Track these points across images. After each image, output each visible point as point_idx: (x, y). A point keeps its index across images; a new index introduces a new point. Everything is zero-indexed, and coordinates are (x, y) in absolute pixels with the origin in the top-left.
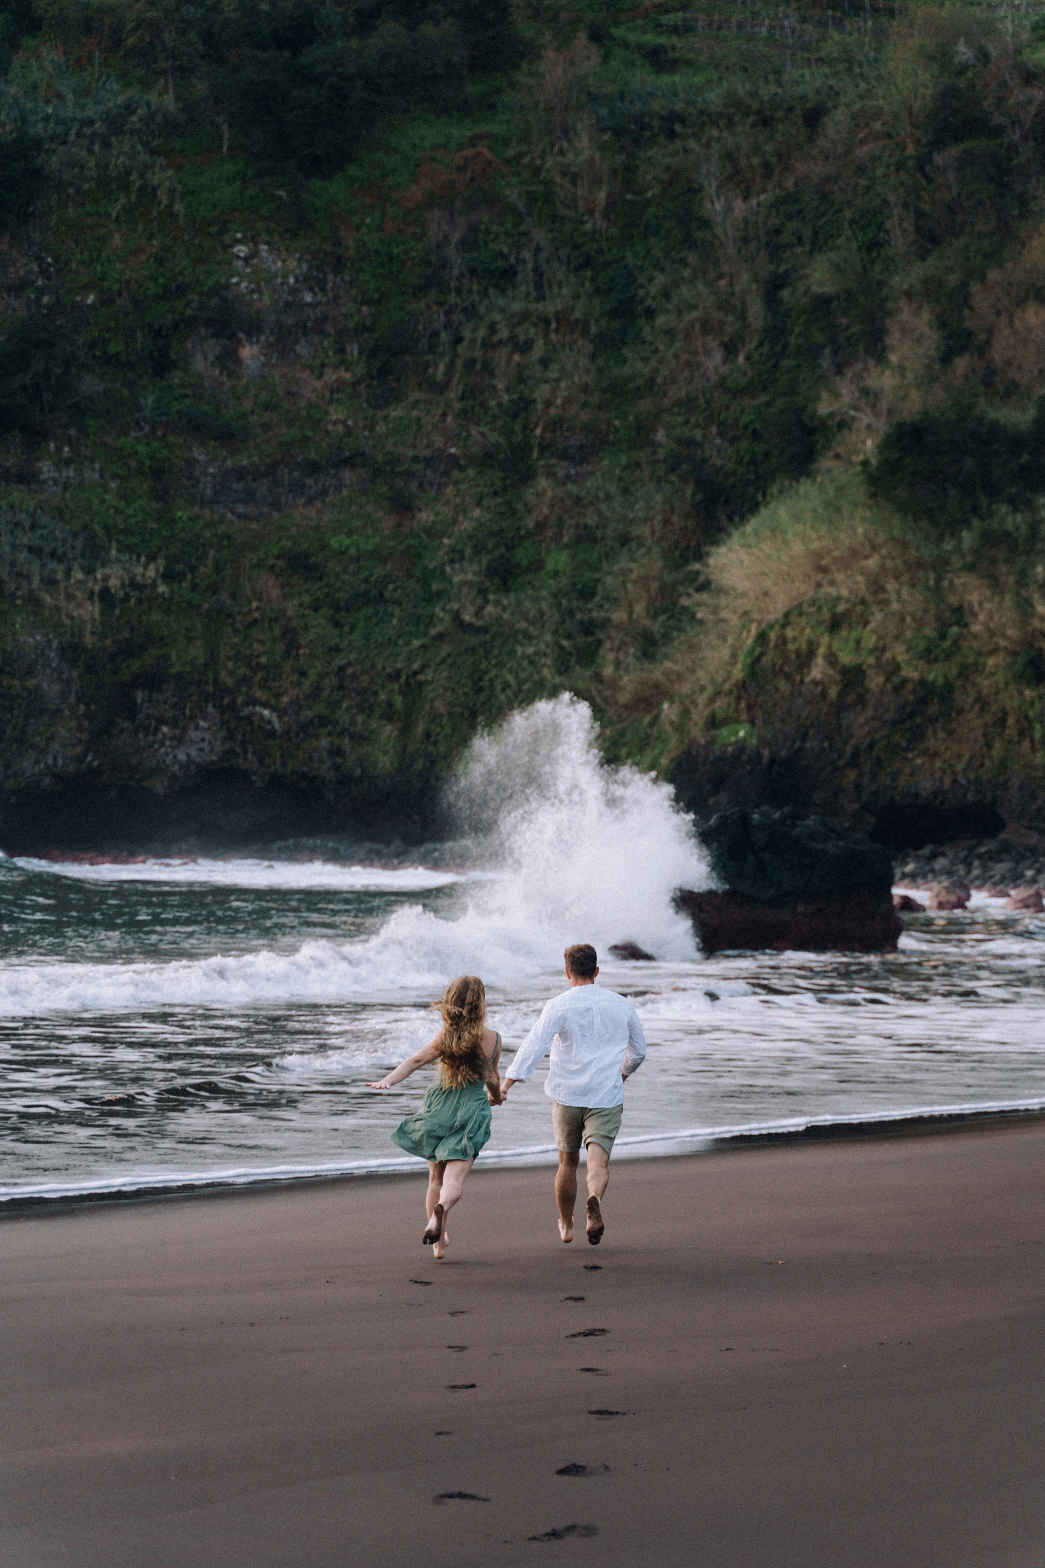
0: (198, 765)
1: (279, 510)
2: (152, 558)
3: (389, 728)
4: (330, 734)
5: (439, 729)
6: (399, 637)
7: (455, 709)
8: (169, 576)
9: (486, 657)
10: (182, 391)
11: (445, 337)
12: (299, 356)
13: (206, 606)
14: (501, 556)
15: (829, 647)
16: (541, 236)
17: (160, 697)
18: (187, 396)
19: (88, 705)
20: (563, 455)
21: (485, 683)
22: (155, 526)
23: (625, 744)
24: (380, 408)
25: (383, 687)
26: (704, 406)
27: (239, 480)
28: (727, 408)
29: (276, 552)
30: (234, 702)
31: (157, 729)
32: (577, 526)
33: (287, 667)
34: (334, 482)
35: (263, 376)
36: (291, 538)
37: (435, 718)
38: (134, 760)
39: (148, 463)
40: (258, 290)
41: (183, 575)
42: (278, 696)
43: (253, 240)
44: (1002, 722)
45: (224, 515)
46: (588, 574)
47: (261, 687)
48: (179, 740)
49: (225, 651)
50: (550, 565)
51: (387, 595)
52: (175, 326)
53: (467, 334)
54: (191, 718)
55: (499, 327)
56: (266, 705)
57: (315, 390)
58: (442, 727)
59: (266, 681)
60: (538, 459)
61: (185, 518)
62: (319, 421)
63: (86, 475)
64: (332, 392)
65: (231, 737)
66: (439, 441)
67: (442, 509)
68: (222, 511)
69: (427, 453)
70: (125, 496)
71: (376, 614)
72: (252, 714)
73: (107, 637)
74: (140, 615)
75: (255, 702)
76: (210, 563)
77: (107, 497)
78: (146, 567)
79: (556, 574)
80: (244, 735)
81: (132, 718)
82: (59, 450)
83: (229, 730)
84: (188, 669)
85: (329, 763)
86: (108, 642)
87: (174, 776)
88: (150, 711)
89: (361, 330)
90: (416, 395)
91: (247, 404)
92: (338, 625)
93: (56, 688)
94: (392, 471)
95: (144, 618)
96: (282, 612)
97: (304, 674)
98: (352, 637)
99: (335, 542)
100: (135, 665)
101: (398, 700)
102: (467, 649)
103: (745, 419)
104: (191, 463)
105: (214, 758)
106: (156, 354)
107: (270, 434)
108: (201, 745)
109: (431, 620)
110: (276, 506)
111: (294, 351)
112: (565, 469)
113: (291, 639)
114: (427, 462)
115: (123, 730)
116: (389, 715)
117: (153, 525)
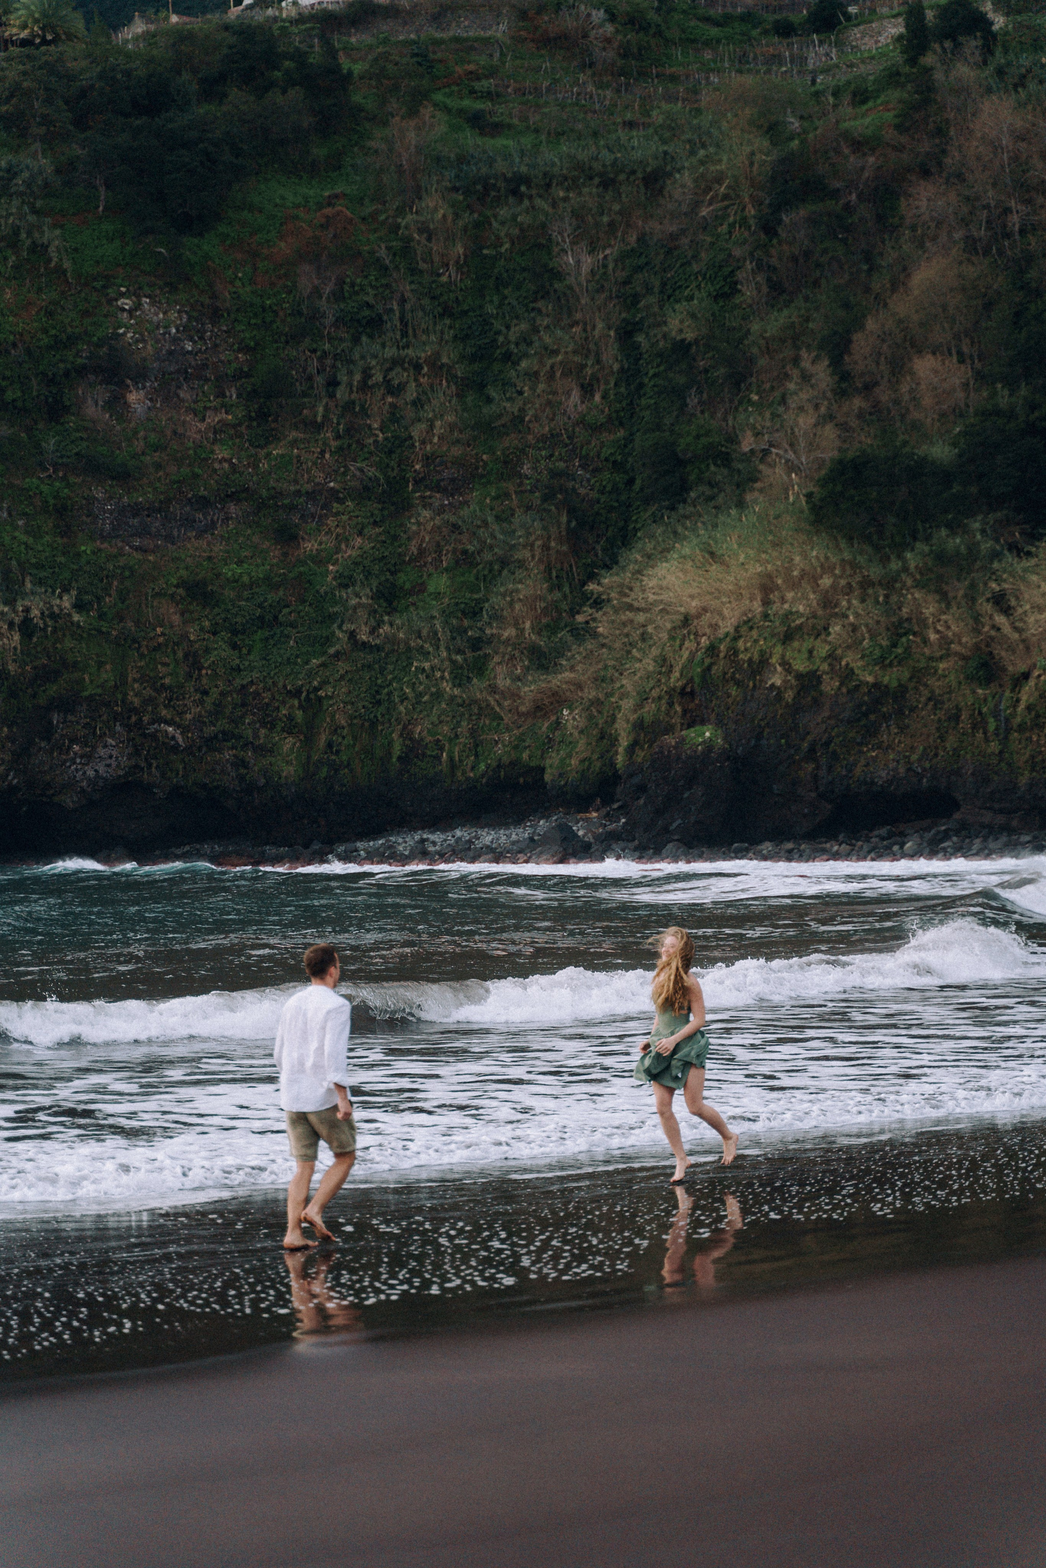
0: (105, 779)
1: (173, 544)
2: (66, 590)
3: (291, 740)
4: (233, 748)
5: (340, 740)
6: (297, 656)
7: (355, 721)
8: (79, 606)
9: (381, 673)
10: (78, 435)
11: (320, 380)
12: (182, 400)
13: (114, 633)
14: (387, 580)
15: (783, 656)
16: (407, 288)
17: (74, 719)
18: (82, 439)
19: (10, 727)
20: (438, 488)
21: (383, 696)
22: (63, 560)
23: (526, 748)
24: (262, 448)
25: (284, 703)
26: (567, 441)
27: (135, 516)
28: (589, 443)
29: (175, 582)
30: (140, 720)
31: (69, 748)
32: (455, 551)
33: (190, 687)
34: (222, 516)
35: (149, 419)
36: (187, 568)
37: (336, 729)
38: (48, 778)
39: (52, 501)
40: (143, 341)
41: (90, 603)
42: (181, 714)
43: (137, 295)
44: (955, 718)
45: (122, 548)
46: (468, 595)
47: (166, 707)
48: (88, 757)
49: (132, 675)
50: (431, 588)
51: (281, 618)
52: (67, 374)
53: (343, 378)
54: (100, 736)
55: (373, 372)
56: (169, 723)
57: (200, 431)
58: (344, 738)
59: (170, 700)
60: (414, 491)
61: (88, 552)
62: (206, 459)
64: (215, 433)
65: (137, 752)
66: (320, 477)
67: (324, 539)
68: (120, 544)
69: (309, 487)
70: (33, 533)
71: (272, 637)
72: (157, 731)
73: (27, 664)
74: (54, 644)
75: (160, 720)
76: (113, 592)
77: (17, 534)
78: (61, 598)
79: (438, 595)
80: (148, 751)
81: (48, 738)
83: (135, 746)
84: (99, 691)
85: (233, 774)
86: (28, 668)
87: (83, 791)
88: (64, 732)
89: (240, 375)
90: (294, 434)
91: (138, 445)
92: (235, 646)
94: (276, 505)
95: (58, 645)
96: (185, 636)
97: (206, 693)
98: (251, 657)
99: (230, 570)
100: (53, 689)
101: (299, 714)
102: (363, 666)
103: (606, 452)
104: (90, 500)
105: (121, 773)
106: (50, 400)
107: (161, 473)
108: (108, 762)
109: (328, 640)
110: (170, 538)
111: (178, 396)
112: (438, 500)
113: (193, 661)
114: (311, 496)
115: (40, 748)
116: (290, 728)
117: (61, 559)
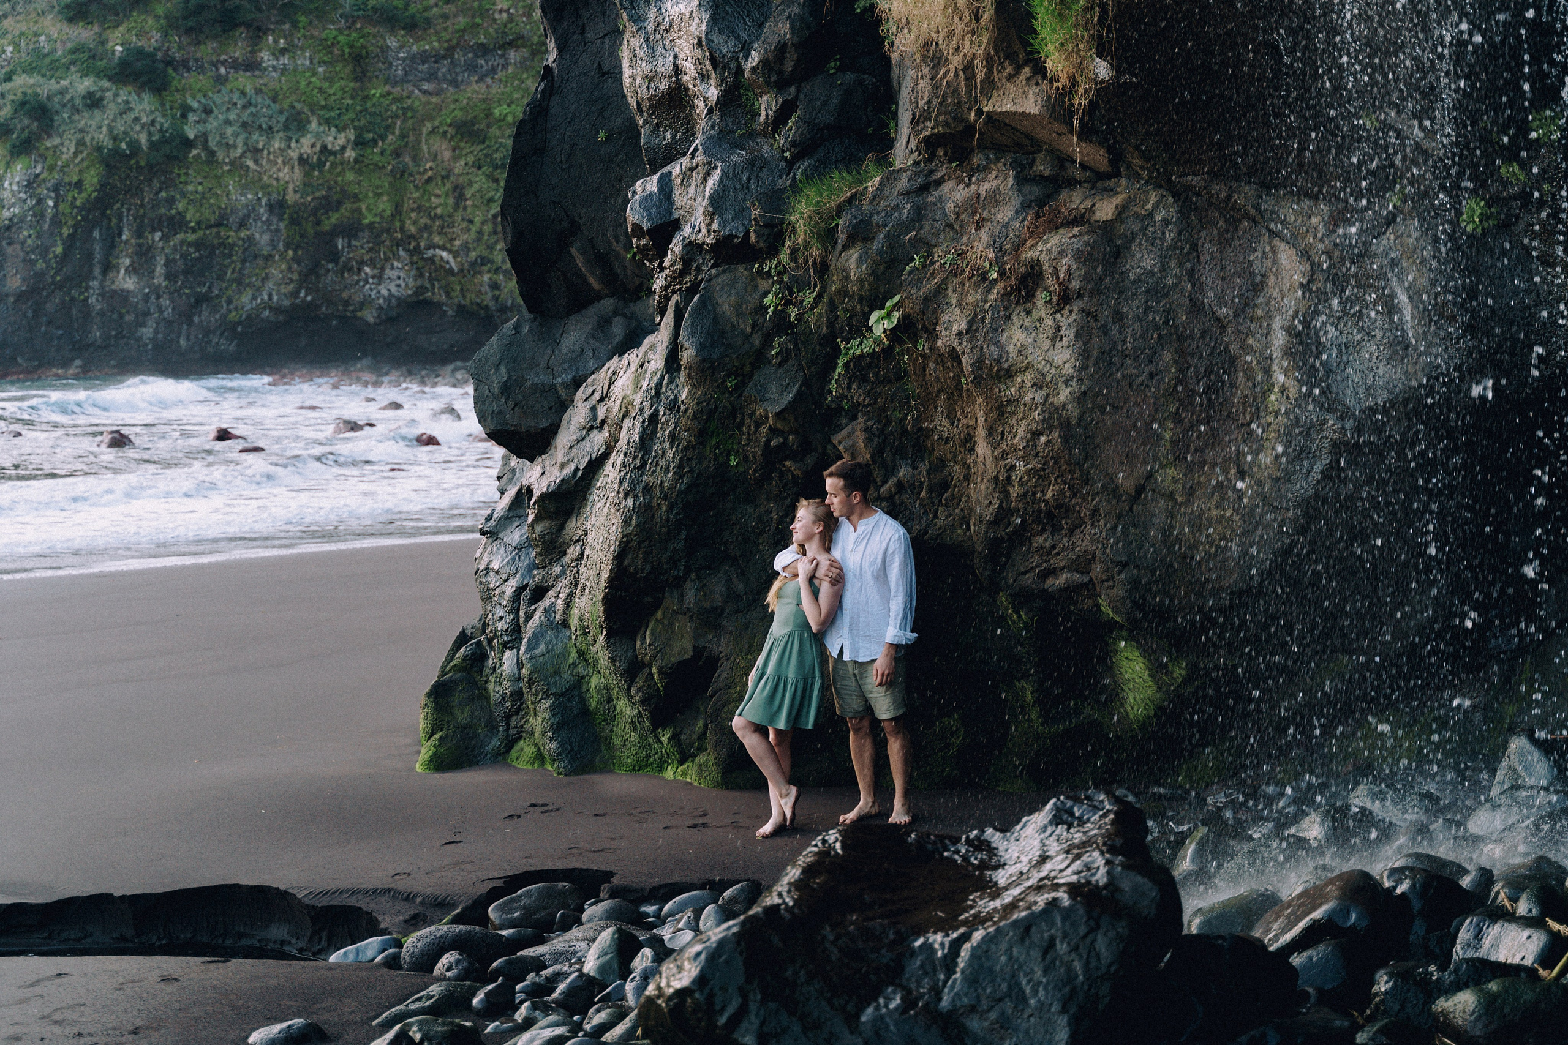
0: (398, 299)
1: (457, 87)
2: (343, 128)
4: (489, 271)
8: (358, 143)
13: (390, 166)
17: (358, 244)
19: (295, 250)
22: (350, 102)
27: (423, 63)
29: (449, 121)
30: (418, 246)
31: (359, 270)
33: (458, 216)
34: (502, 61)
36: (462, 109)
38: (345, 295)
39: (347, 50)
41: (373, 142)
42: (452, 240)
45: (413, 92)
47: (439, 234)
48: (380, 278)
49: (408, 204)
54: (386, 260)
56: (443, 248)
59: (443, 227)
61: (377, 95)
62: (488, 10)
63: (299, 62)
65: (421, 275)
68: (411, 88)
70: (330, 79)
72: (434, 256)
73: (307, 195)
74: (335, 177)
75: (435, 246)
76: (397, 132)
77: (314, 79)
78: (336, 136)
80: (430, 273)
81: (336, 262)
82: (276, 42)
83: (418, 268)
84: (377, 219)
85: (490, 294)
86: (309, 198)
87: (381, 308)
88: (351, 255)
93: (266, 237)
95: (339, 179)
96: (452, 171)
99: (498, 110)
100: (335, 218)
104: (384, 49)
105: (410, 292)
107: (448, 22)
108: (398, 282)
110: (454, 83)
113: (459, 193)
115: (328, 270)
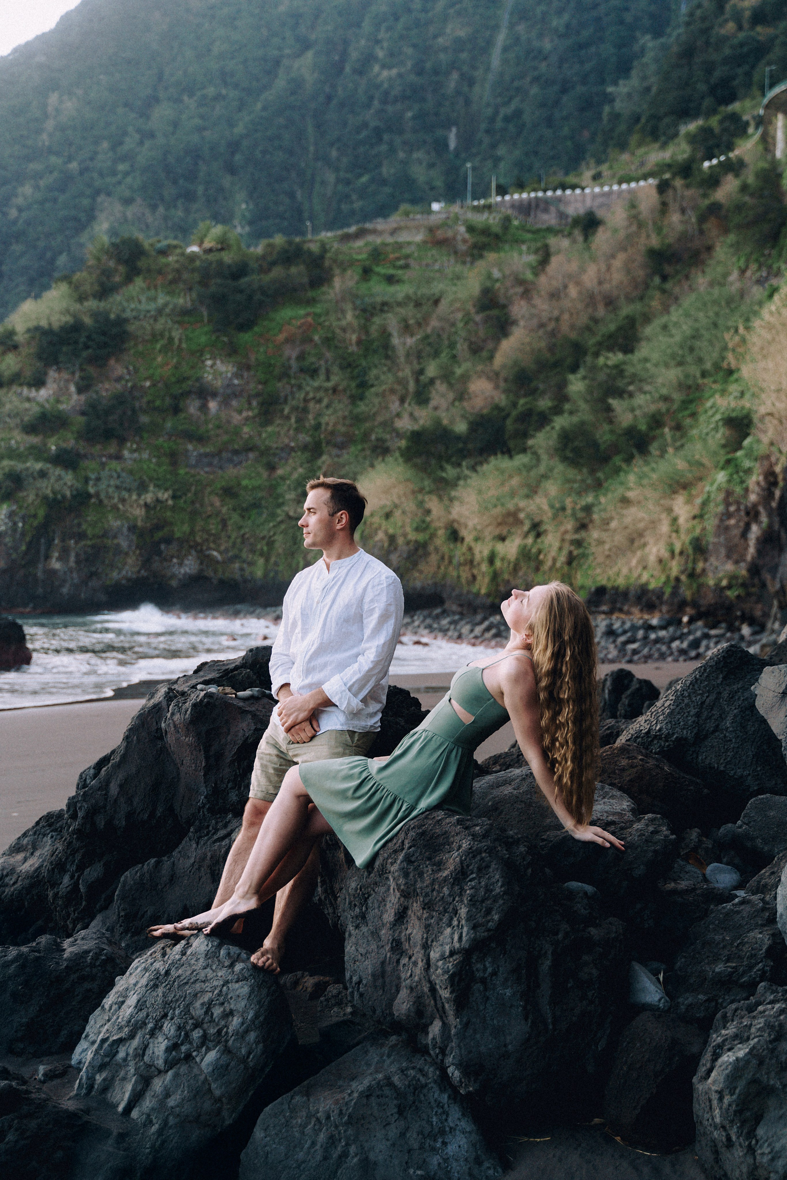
0: (190, 575)
1: (222, 470)
2: (166, 490)
3: (261, 560)
4: (239, 562)
6: (265, 522)
8: (174, 497)
10: (184, 421)
12: (233, 406)
13: (190, 509)
16: (329, 355)
17: (171, 547)
18: (186, 423)
19: (140, 550)
20: (334, 446)
24: (264, 427)
25: (259, 542)
27: (206, 457)
29: (219, 487)
30: (202, 549)
31: (171, 560)
33: (223, 534)
34: (245, 458)
35: (217, 415)
36: (226, 481)
37: (279, 555)
38: (162, 573)
39: (168, 451)
40: (216, 379)
41: (180, 497)
42: (220, 546)
43: (213, 358)
44: (443, 558)
45: (199, 472)
47: (213, 543)
48: (181, 564)
49: (197, 528)
51: (262, 504)
52: (182, 394)
53: (298, 396)
54: (185, 555)
55: (310, 393)
56: (215, 550)
57: (238, 420)
59: (215, 540)
60: (324, 447)
61: (183, 473)
62: (239, 433)
63: (143, 456)
64: (245, 421)
65: (201, 563)
66: (286, 441)
67: (287, 469)
68: (199, 470)
69: (282, 445)
70: (159, 464)
71: (258, 512)
72: (210, 554)
74: (161, 513)
75: (210, 549)
76: (193, 492)
77: (151, 465)
78: (164, 493)
80: (207, 563)
81: (160, 556)
82: (132, 446)
83: (201, 560)
84: (182, 535)
85: (239, 574)
86: (149, 524)
87: (180, 579)
88: (168, 553)
89: (258, 395)
90: (278, 421)
91: (210, 426)
92: (243, 517)
93: (127, 543)
94: (268, 453)
95: (163, 514)
96: (221, 512)
97: (229, 537)
98: (248, 522)
99: (245, 482)
100: (160, 534)
101: (265, 548)
104: (187, 451)
105: (196, 572)
106: (174, 406)
107: (219, 438)
108: (190, 567)
109: (278, 515)
110: (221, 468)
111: (231, 404)
112: (335, 451)
113: (224, 523)
114: (282, 449)
115: (156, 560)
116: (262, 554)
117: (168, 476)
